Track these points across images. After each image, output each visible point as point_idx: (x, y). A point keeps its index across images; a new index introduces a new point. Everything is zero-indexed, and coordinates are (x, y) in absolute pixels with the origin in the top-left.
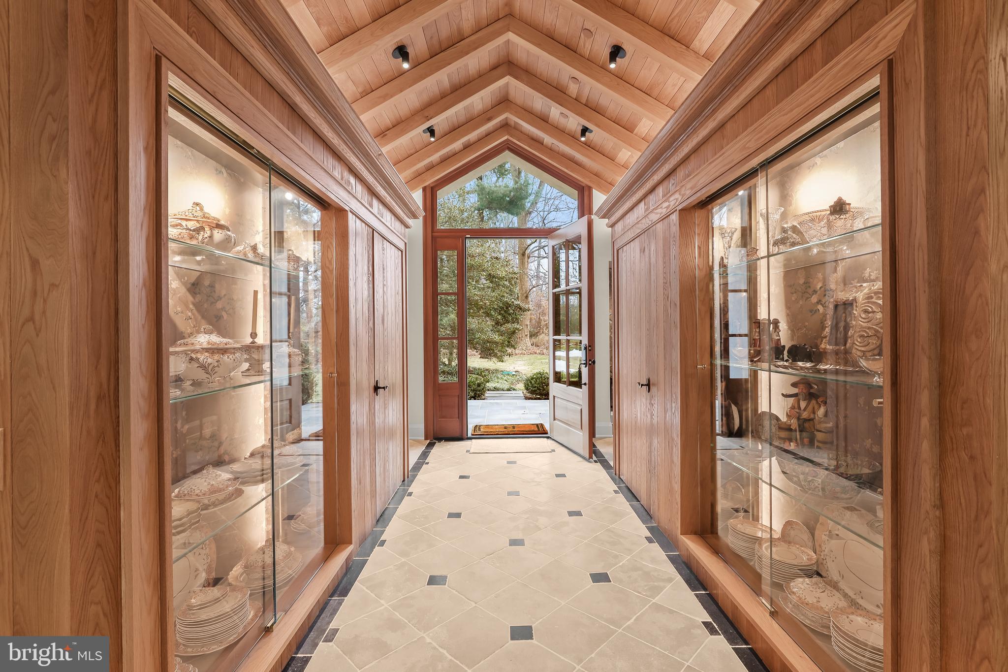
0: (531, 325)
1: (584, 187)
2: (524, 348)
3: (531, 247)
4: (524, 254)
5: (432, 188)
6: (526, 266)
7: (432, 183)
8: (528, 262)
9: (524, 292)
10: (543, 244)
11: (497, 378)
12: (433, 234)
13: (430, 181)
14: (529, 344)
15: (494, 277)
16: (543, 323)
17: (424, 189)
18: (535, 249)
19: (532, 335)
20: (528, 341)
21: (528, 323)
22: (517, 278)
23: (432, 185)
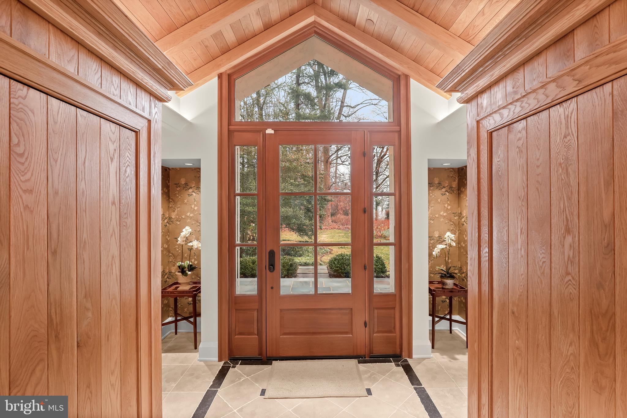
0: (332, 208)
1: (399, 76)
2: (327, 224)
3: (333, 157)
4: (327, 162)
5: (229, 76)
6: (329, 170)
7: (230, 69)
8: (330, 167)
9: (327, 187)
10: (340, 155)
11: (308, 252)
12: (230, 127)
13: (226, 67)
14: (330, 221)
15: (306, 176)
16: (339, 207)
17: (220, 76)
18: (335, 158)
19: (333, 215)
20: (330, 219)
21: (330, 208)
22: (322, 178)
23: (228, 72)
